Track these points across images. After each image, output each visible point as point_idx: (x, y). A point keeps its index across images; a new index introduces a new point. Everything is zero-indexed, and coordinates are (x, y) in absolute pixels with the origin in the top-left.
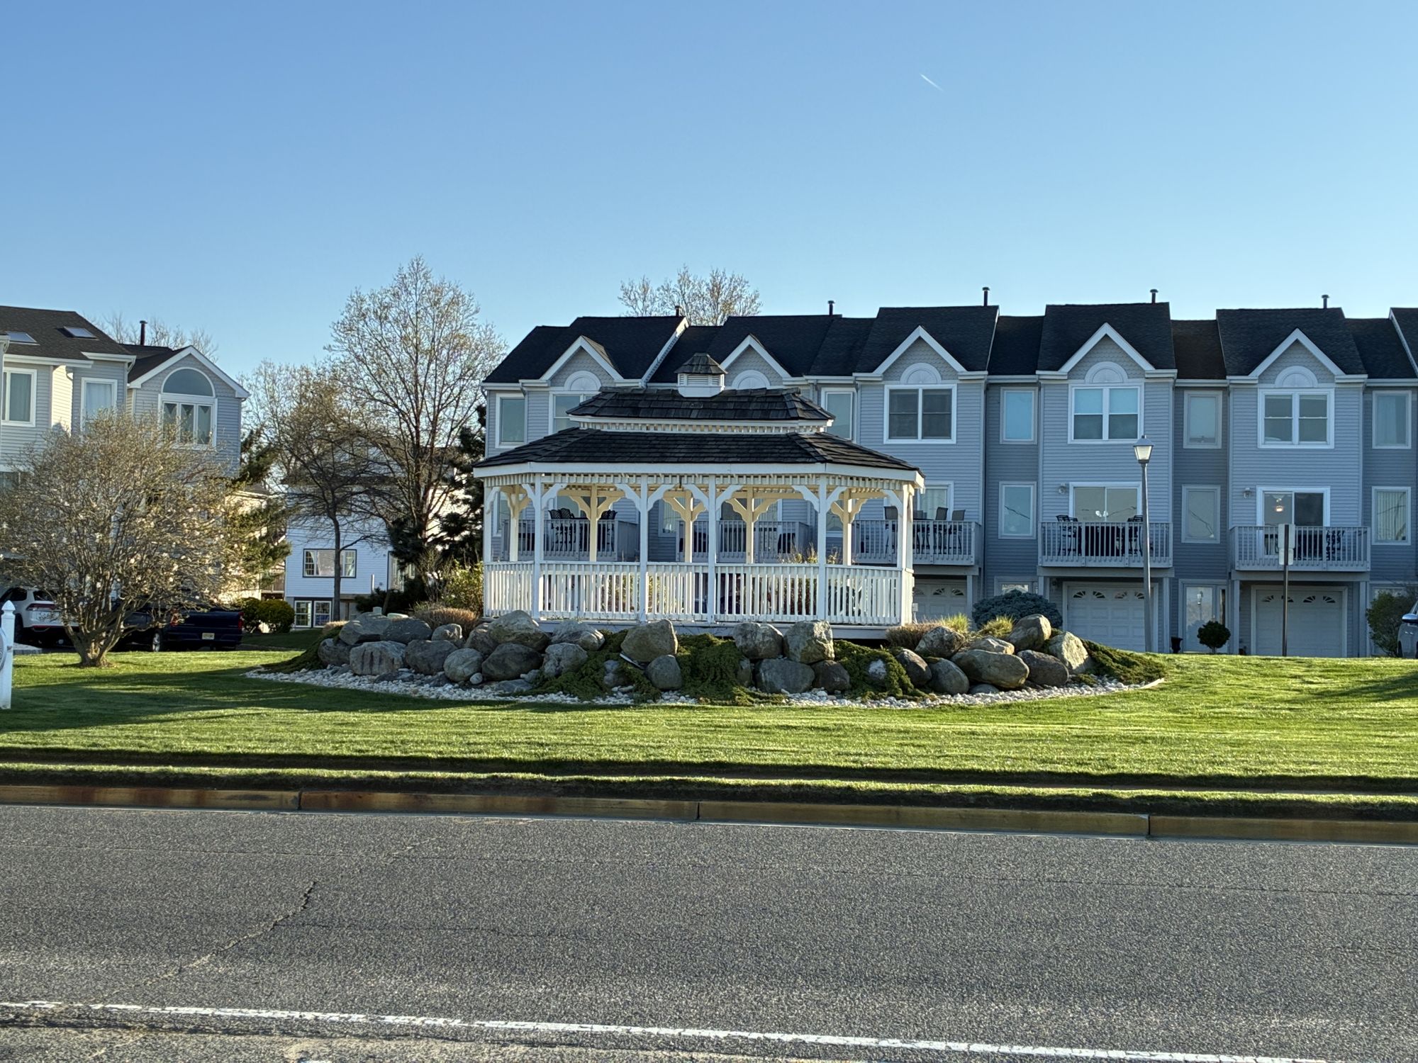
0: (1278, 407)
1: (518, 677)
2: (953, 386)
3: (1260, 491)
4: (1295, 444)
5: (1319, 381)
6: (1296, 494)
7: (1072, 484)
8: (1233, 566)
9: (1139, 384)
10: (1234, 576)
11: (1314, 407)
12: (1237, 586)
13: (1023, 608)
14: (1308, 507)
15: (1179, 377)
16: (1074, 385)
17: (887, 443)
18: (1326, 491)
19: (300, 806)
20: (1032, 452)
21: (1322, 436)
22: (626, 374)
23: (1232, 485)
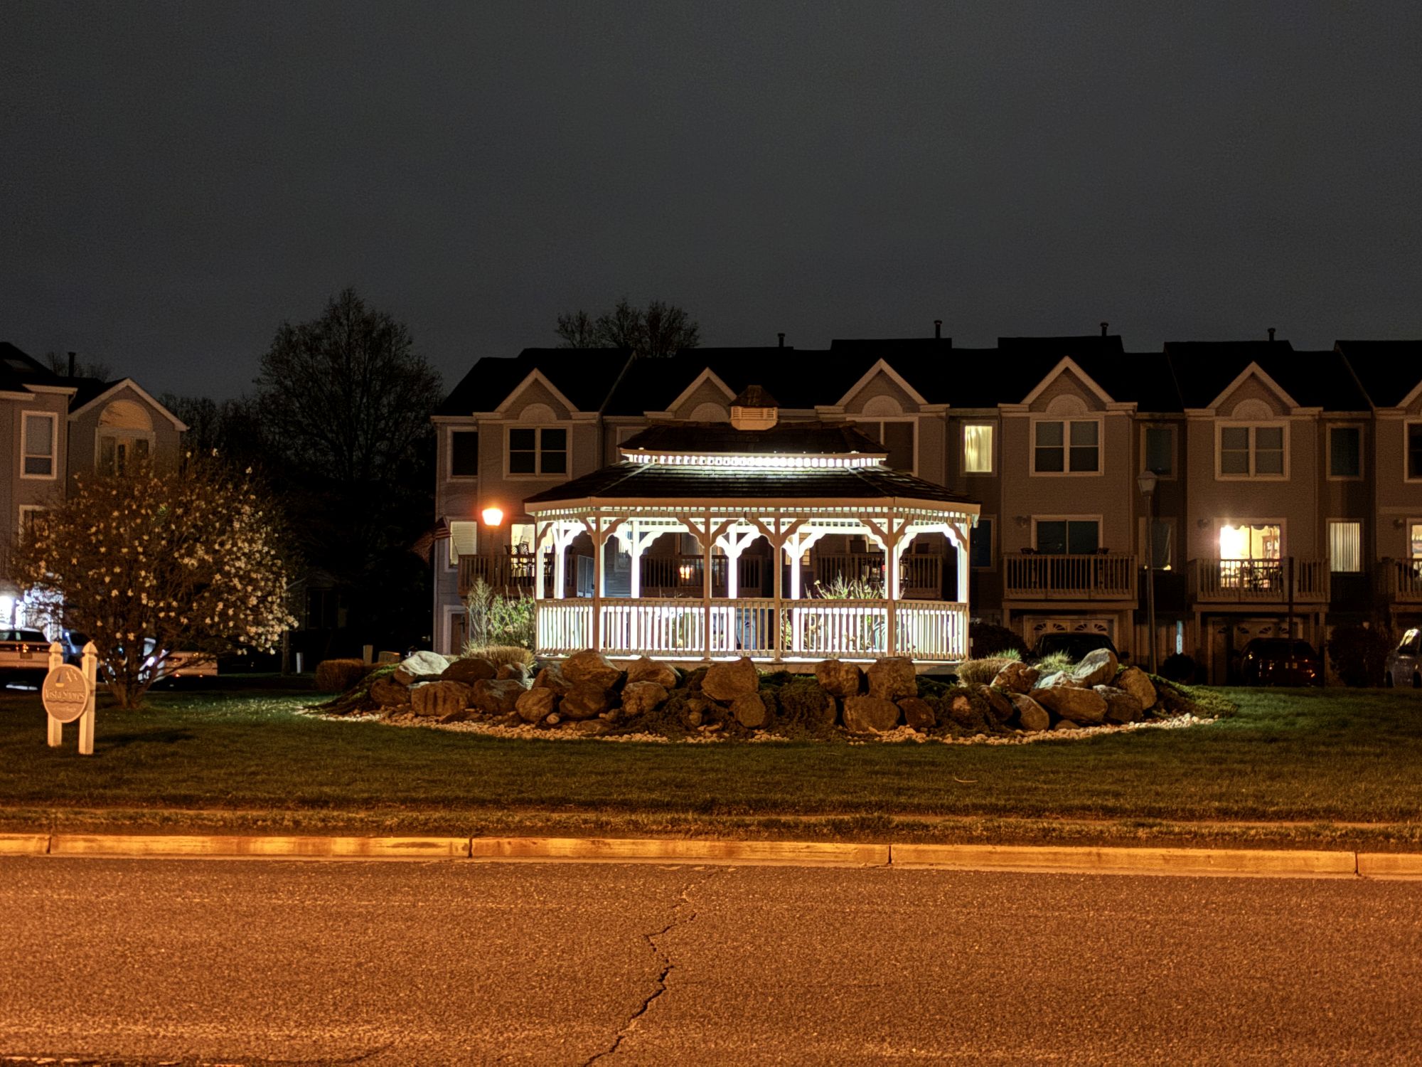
0: (1235, 438)
1: (598, 717)
3: (1217, 523)
4: (1252, 476)
5: (1276, 413)
7: (1034, 518)
8: (1193, 598)
10: (1196, 608)
12: (1198, 617)
16: (1035, 418)
18: (1282, 523)
21: (1278, 469)
23: (1190, 517)
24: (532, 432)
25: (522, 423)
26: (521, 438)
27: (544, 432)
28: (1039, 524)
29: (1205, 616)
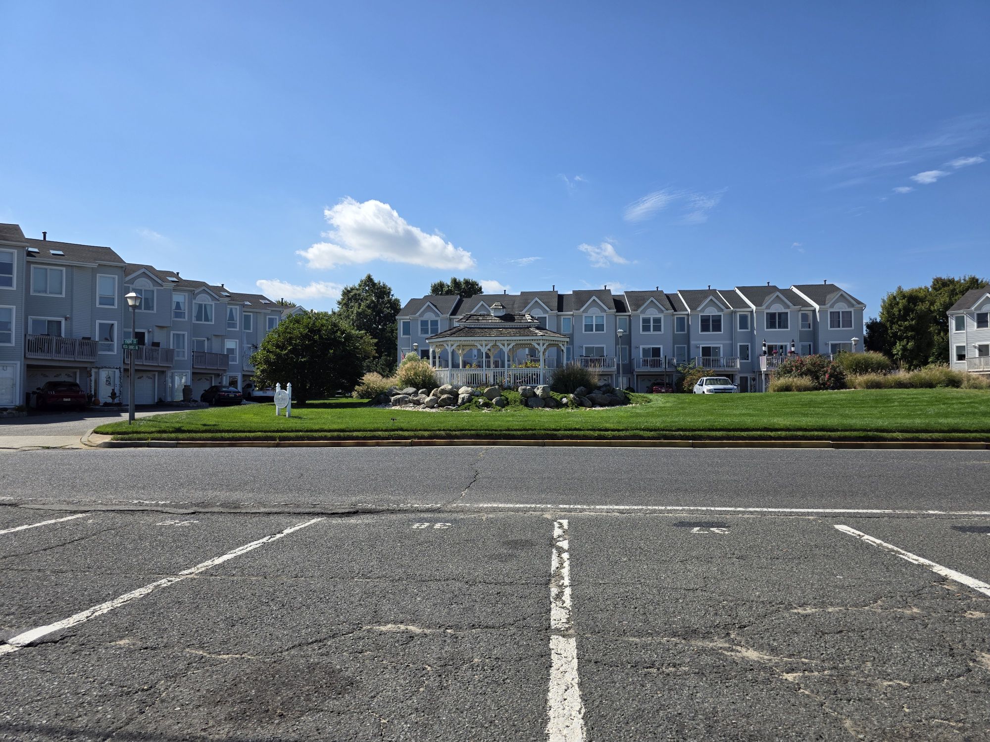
0: (646, 321)
2: (547, 316)
3: (641, 346)
4: (652, 332)
5: (659, 313)
6: (653, 348)
7: (584, 346)
8: (634, 370)
9: (604, 314)
10: (635, 373)
11: (657, 321)
12: (635, 376)
14: (656, 352)
15: (617, 312)
16: (584, 315)
18: (661, 347)
21: (660, 330)
23: (633, 345)
24: (427, 321)
25: (424, 318)
26: (424, 323)
27: (431, 321)
28: (586, 348)
29: (637, 376)
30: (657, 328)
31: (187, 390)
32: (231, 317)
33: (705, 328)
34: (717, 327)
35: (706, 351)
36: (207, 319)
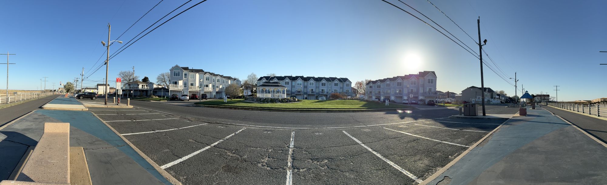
1: (259, 101)
2: (289, 81)
5: (313, 81)
9: (301, 81)
11: (313, 83)
13: (293, 96)
14: (312, 90)
15: (304, 81)
17: (285, 85)
19: (245, 110)
20: (295, 86)
22: (267, 80)
23: (308, 88)
30: (313, 85)
31: (215, 96)
32: (224, 81)
33: (322, 85)
34: (325, 85)
35: (322, 90)
36: (219, 82)
